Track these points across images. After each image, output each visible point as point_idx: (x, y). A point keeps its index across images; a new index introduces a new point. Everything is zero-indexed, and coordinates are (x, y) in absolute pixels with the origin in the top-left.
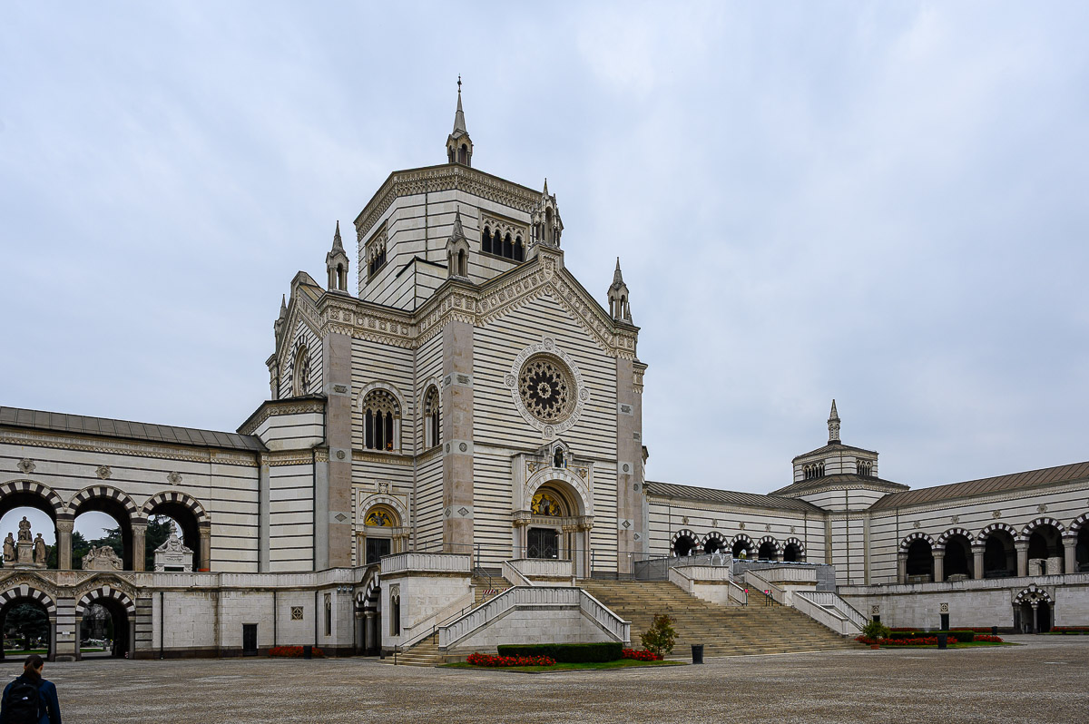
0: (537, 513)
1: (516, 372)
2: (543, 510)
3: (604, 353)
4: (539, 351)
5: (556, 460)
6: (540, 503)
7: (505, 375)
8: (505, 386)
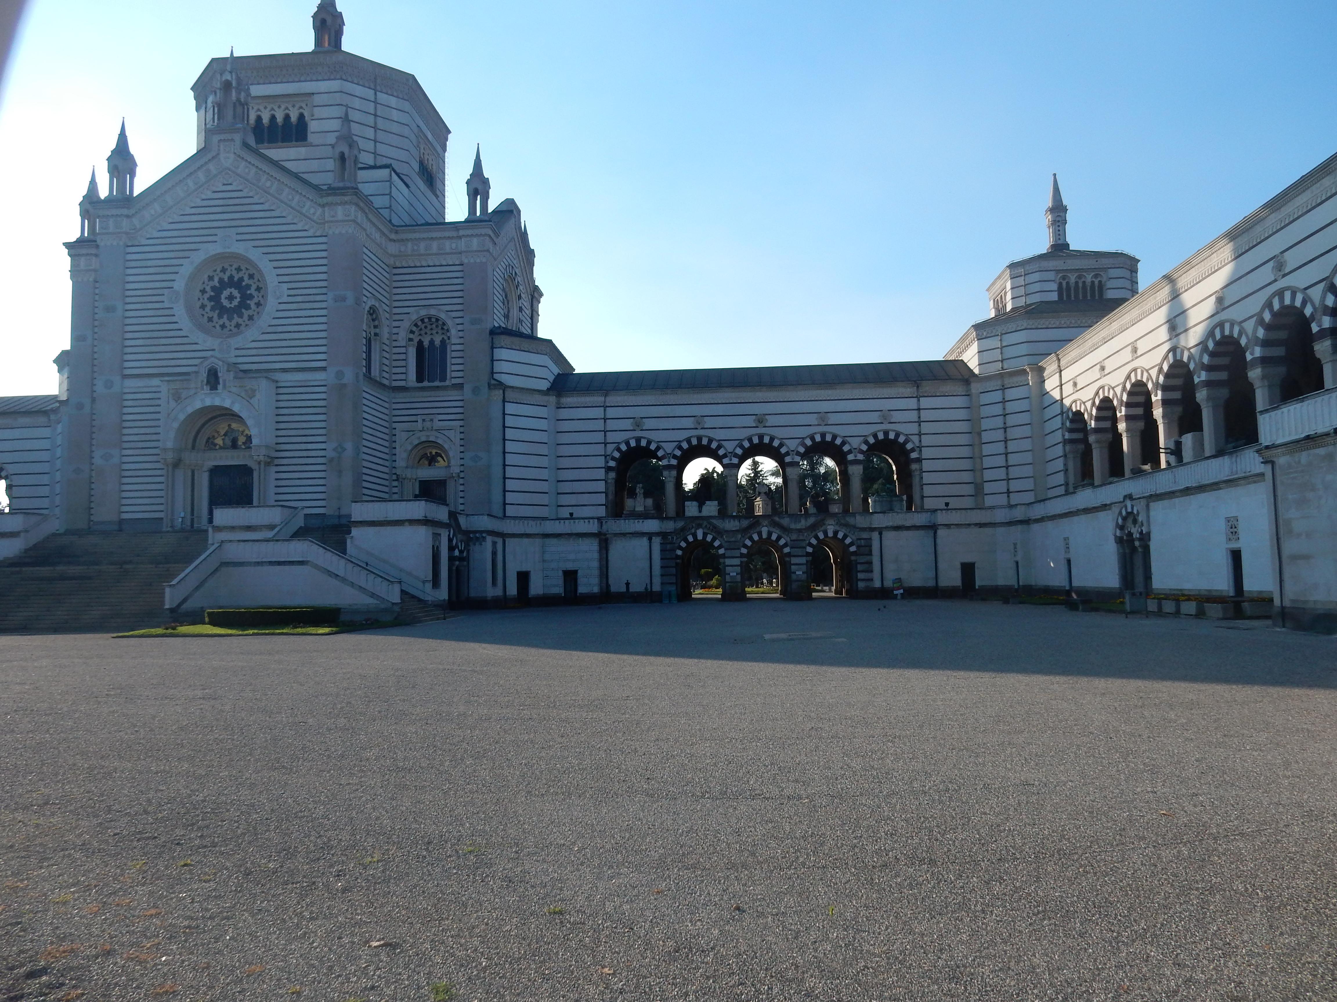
0: (221, 448)
1: (179, 285)
2: (229, 443)
3: (310, 233)
4: (214, 253)
5: (208, 382)
6: (225, 435)
7: (166, 292)
8: (166, 305)
